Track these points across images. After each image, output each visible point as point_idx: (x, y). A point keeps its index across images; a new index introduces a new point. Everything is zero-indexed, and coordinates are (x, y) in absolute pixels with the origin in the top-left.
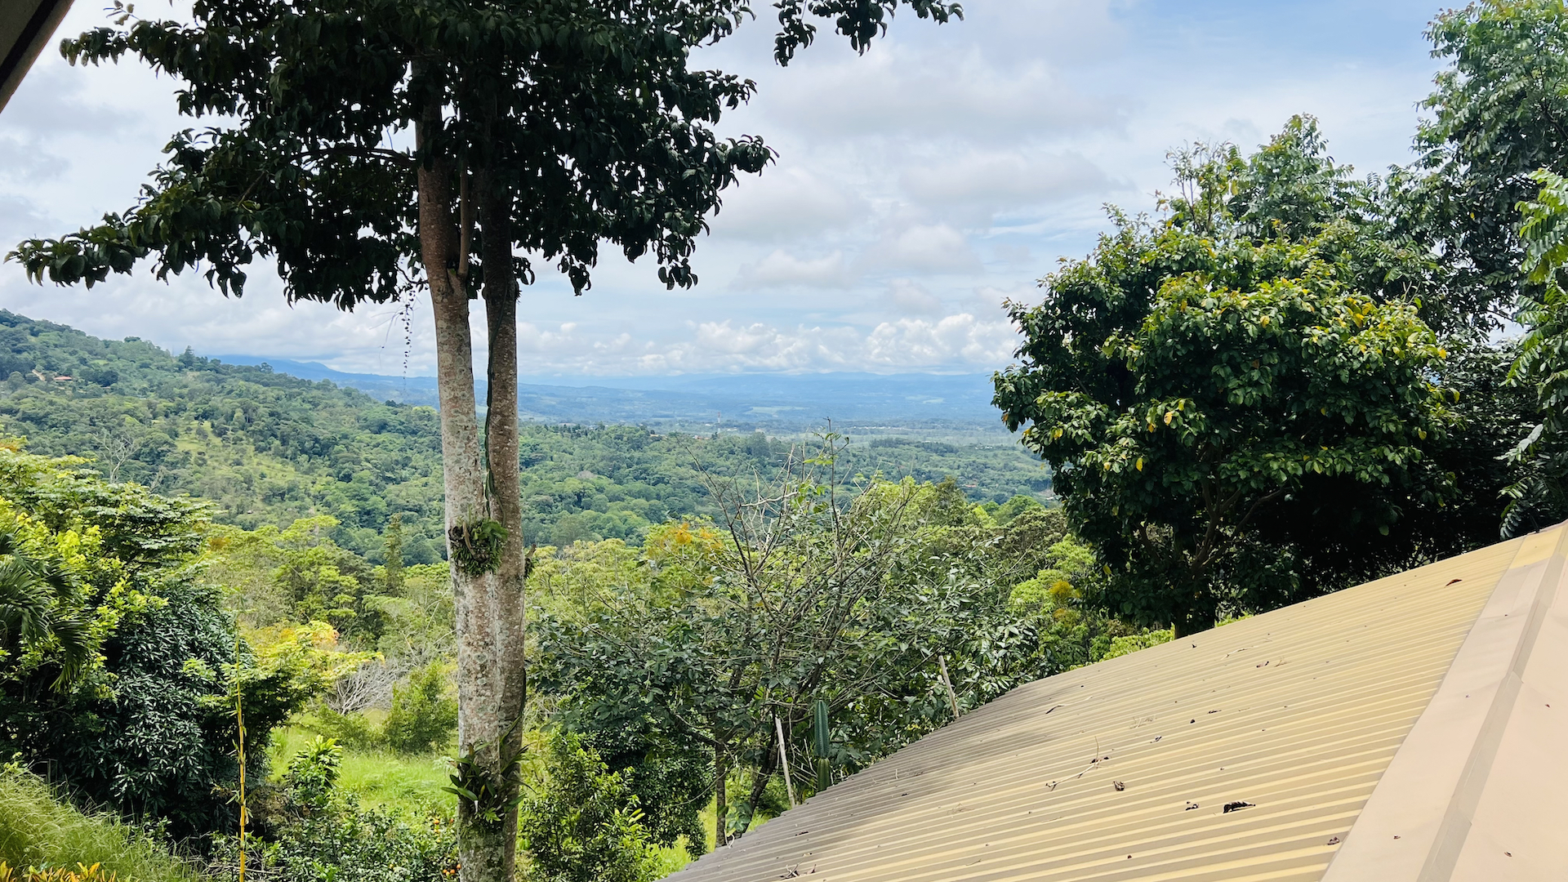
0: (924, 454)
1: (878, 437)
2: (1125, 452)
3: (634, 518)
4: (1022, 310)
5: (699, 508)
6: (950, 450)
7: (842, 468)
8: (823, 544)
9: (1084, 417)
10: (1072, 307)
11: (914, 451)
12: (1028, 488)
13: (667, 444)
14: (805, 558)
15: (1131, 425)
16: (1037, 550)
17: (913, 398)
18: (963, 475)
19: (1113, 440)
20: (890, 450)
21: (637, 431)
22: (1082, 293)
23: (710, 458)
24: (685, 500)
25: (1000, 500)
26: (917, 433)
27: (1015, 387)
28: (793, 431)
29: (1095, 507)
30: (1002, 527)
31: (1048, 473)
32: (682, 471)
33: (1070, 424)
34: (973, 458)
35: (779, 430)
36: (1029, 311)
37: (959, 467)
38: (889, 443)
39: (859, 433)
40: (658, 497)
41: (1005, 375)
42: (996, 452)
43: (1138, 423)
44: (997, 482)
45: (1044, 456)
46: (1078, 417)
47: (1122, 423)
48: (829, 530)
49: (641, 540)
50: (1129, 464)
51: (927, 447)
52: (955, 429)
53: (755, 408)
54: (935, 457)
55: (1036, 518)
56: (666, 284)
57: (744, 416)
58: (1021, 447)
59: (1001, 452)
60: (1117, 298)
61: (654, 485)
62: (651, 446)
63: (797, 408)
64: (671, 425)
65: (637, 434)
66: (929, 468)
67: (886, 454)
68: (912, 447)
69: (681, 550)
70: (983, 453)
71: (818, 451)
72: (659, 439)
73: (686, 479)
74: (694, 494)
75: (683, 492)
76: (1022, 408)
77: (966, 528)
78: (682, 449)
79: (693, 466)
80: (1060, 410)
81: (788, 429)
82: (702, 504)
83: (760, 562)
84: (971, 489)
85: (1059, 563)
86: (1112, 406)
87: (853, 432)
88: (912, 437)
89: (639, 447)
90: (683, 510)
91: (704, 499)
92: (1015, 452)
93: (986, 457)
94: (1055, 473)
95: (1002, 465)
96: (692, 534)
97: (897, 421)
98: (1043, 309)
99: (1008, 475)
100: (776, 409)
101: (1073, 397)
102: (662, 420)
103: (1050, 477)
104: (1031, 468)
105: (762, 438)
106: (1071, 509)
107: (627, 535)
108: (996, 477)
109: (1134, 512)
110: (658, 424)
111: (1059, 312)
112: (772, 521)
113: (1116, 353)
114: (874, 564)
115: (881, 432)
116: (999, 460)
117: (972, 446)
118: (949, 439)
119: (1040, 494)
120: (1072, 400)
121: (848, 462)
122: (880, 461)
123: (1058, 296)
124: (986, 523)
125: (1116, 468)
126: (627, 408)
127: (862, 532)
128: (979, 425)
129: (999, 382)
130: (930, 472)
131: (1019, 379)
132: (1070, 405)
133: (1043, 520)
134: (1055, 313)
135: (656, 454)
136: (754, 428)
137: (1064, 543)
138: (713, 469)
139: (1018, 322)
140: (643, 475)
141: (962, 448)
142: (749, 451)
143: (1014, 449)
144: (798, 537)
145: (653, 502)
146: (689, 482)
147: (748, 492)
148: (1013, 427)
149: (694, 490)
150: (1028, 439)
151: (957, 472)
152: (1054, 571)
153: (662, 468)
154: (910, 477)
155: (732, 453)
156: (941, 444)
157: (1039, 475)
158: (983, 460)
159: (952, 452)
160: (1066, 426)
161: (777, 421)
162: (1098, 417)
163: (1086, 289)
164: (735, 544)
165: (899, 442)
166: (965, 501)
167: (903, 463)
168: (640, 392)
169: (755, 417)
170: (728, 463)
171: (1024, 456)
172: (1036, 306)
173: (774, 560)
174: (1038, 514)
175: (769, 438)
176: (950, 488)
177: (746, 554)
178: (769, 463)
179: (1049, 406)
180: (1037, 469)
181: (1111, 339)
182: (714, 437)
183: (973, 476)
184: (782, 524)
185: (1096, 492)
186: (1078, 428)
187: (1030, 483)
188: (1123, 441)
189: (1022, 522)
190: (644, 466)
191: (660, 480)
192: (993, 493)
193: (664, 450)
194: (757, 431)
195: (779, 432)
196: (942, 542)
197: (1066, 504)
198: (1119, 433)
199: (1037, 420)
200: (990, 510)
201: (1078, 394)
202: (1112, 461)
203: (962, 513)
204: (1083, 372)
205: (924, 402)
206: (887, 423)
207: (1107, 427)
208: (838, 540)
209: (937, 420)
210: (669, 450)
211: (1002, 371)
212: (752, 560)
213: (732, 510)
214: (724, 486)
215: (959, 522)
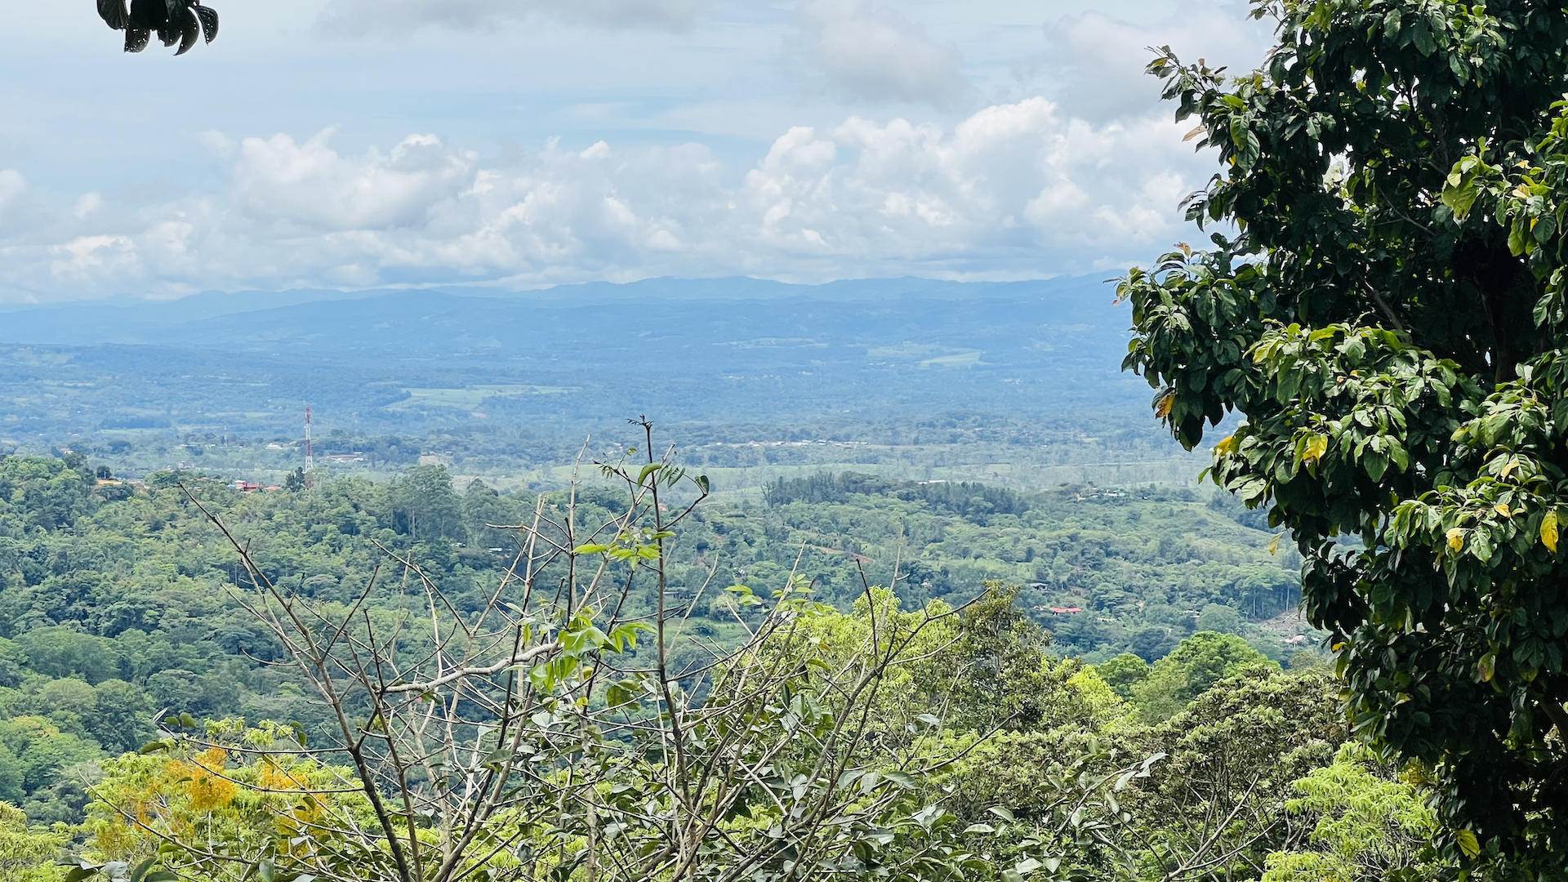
0: (928, 518)
1: (789, 472)
2: (1507, 496)
3: (50, 737)
4: (1209, 86)
5: (253, 700)
6: (1003, 504)
7: (682, 569)
8: (638, 796)
9: (1387, 399)
10: (1349, 74)
11: (897, 511)
12: (1229, 611)
13: (147, 510)
14: (582, 840)
15: (1523, 416)
16: (1261, 794)
17: (890, 351)
18: (1041, 577)
19: (1471, 467)
20: (825, 510)
21: (55, 470)
22: (1379, 31)
23: (280, 546)
24: (208, 676)
25: (1150, 649)
26: (906, 455)
27: (1192, 317)
28: (535, 459)
29: (1429, 659)
30: (1160, 728)
31: (1291, 563)
32: (195, 588)
33: (1347, 419)
34: (1070, 527)
35: (490, 458)
36: (1228, 89)
37: (1030, 555)
38: (821, 489)
39: (732, 461)
40: (125, 671)
41: (1160, 280)
42: (1137, 506)
43: (1544, 409)
44: (1140, 596)
45: (1276, 518)
46: (1370, 399)
47: (1498, 411)
48: (654, 756)
49: (77, 805)
50: (1520, 532)
51: (940, 500)
52: (1016, 441)
53: (416, 393)
54: (960, 528)
55: (1254, 699)
56: (121, 34)
57: (382, 416)
58: (1209, 488)
59: (1150, 506)
60: (1481, 45)
61: (112, 633)
62: (98, 515)
63: (544, 390)
64: (161, 450)
65: (55, 481)
66: (943, 562)
67: (816, 520)
68: (892, 499)
69: (201, 826)
70: (1100, 511)
71: (613, 517)
72: (124, 494)
73: (212, 613)
74: (236, 659)
75: (203, 653)
76: (1211, 377)
77: (1054, 734)
78: (196, 523)
79: (236, 574)
80: (1319, 378)
81: (516, 452)
82: (262, 687)
83: (448, 857)
84: (1066, 618)
85: (1324, 825)
86: (1469, 364)
87: (713, 460)
88: (890, 470)
89: (61, 521)
90: (203, 706)
91: (268, 671)
92: (1192, 506)
93: (1108, 522)
94: (1306, 563)
95: (1153, 545)
96: (235, 779)
97: (843, 423)
98: (1268, 83)
99: (1172, 575)
100: (482, 393)
101: (1354, 341)
102: (131, 434)
103: (1296, 577)
104: (1237, 551)
105: (437, 484)
106: (1359, 666)
107: (29, 788)
108: (1139, 582)
109: (1542, 669)
110: (119, 447)
111: (1313, 90)
112: (483, 730)
113: (1485, 204)
114: (792, 852)
115: (797, 457)
116: (1146, 532)
117: (1066, 492)
118: (997, 474)
119: (1264, 627)
120: (1353, 350)
121: (702, 547)
122: (797, 540)
123: (1309, 41)
124: (1108, 718)
125: (1481, 547)
126: (21, 401)
127: (754, 758)
128: (1085, 428)
129: (1145, 301)
130: (945, 572)
131: (1202, 289)
132: (1347, 364)
133: (1276, 702)
134: (1303, 93)
135: (116, 538)
136: (416, 452)
137: (1337, 768)
138: (296, 579)
139: (1195, 119)
140: (78, 605)
141: (1039, 499)
142: (401, 522)
143: (1187, 496)
144: (555, 777)
145: (108, 685)
146: (218, 622)
147: (401, 646)
148: (1190, 434)
149: (235, 645)
150: (1229, 465)
151: (1026, 571)
152: (1310, 857)
153: (135, 582)
154: (889, 591)
155: (350, 529)
156: (978, 488)
157: (1262, 571)
158: (1097, 534)
159: (1008, 510)
160: (1336, 425)
161: (485, 430)
162: (1429, 398)
163: (1392, 20)
164: (369, 806)
165: (854, 484)
166: (1046, 653)
167: (867, 547)
168: (58, 351)
169: (419, 418)
170: (338, 561)
171: (1218, 519)
172: (1248, 74)
173: (485, 852)
174: (1261, 686)
175: (460, 484)
176: (1001, 617)
177: (402, 833)
178: (462, 558)
179: (1289, 372)
180: (1254, 553)
181: (1467, 164)
182: (296, 482)
183: (1072, 580)
184: (511, 741)
185: (1432, 617)
186: (1371, 431)
187: (1236, 596)
188: (1502, 465)
189: (1216, 709)
190: (80, 576)
191: (131, 619)
192: (1131, 630)
193: (140, 528)
194: (424, 460)
195: (490, 463)
196: (985, 780)
197: (1346, 653)
198: (1489, 439)
199: (1260, 409)
200: (1120, 680)
201: (1368, 331)
202: (1470, 523)
203: (1038, 689)
204: (1384, 267)
205: (925, 363)
206: (814, 429)
207: (1454, 423)
208: (683, 783)
209: (962, 417)
210: (156, 527)
211: (1148, 266)
212: (421, 851)
213: (357, 700)
214: (334, 632)
215: (1030, 717)
